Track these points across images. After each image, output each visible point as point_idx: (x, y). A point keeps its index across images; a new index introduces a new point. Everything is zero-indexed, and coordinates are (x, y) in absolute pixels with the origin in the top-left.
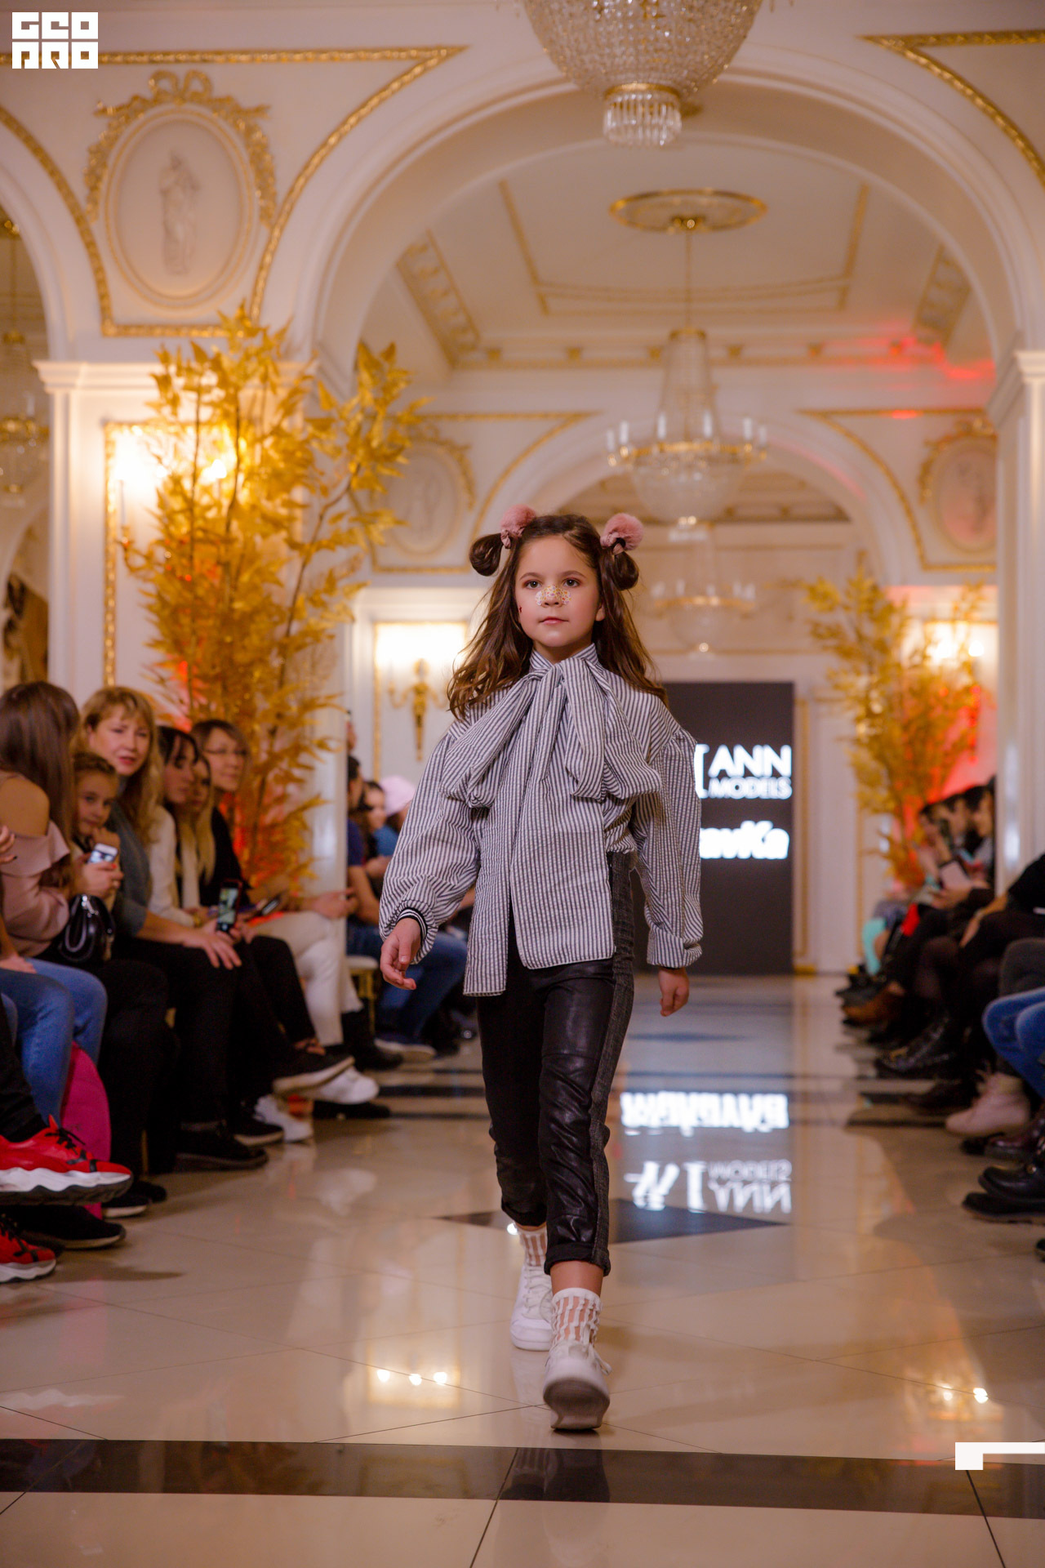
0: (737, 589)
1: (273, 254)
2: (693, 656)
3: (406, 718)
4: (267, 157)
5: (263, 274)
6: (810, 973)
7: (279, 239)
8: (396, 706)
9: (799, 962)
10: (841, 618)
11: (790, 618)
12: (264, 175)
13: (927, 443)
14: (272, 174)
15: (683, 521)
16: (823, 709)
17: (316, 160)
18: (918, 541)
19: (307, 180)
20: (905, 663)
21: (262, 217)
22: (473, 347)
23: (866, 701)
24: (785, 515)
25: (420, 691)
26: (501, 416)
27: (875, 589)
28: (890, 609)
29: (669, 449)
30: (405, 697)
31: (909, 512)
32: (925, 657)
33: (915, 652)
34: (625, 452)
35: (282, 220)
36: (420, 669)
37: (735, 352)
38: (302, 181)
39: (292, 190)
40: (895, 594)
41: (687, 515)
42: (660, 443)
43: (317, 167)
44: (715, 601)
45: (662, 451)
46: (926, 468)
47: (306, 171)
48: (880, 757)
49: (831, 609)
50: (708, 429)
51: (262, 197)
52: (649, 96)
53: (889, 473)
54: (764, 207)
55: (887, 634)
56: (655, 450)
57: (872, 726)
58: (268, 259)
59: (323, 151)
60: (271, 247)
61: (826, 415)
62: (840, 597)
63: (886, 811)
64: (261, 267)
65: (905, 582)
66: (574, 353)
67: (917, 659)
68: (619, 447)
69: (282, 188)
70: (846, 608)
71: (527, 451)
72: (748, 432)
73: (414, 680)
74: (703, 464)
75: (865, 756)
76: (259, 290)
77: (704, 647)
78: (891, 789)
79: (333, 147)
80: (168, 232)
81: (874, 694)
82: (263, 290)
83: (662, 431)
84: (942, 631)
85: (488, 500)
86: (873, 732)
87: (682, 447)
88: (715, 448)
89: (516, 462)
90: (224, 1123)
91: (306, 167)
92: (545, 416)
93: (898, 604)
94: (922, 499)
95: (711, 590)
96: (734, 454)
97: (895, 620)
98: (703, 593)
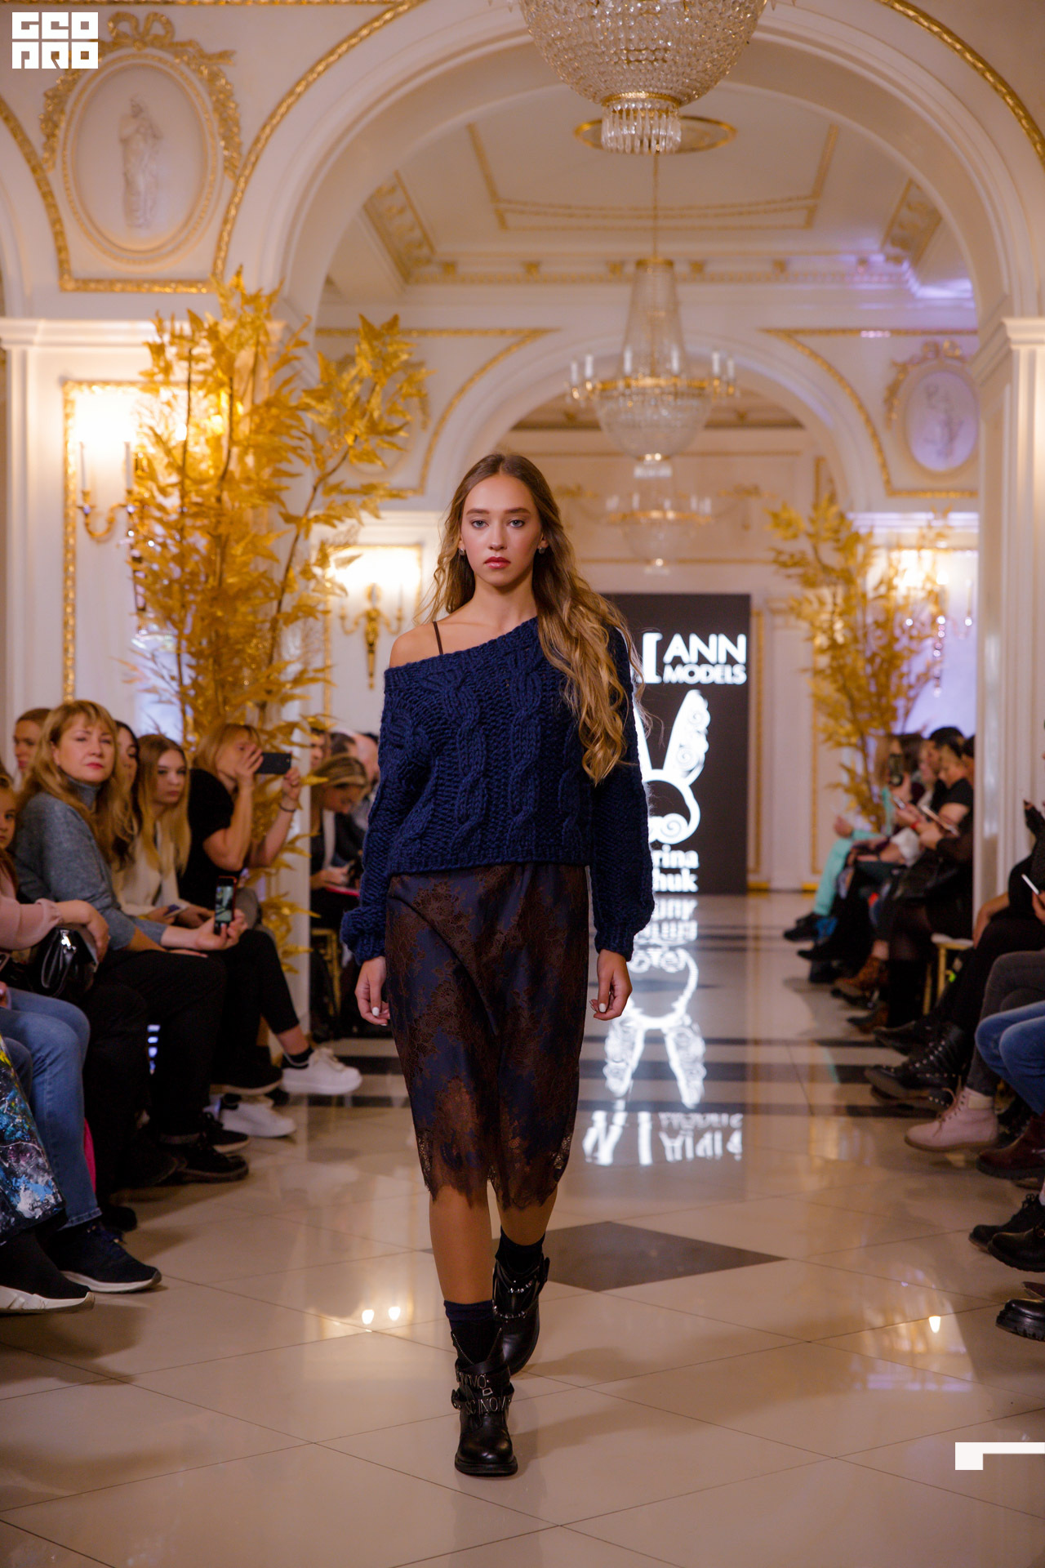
0: (693, 503)
1: (238, 207)
2: (648, 570)
3: (358, 645)
4: (232, 105)
5: (229, 227)
6: (764, 891)
7: (243, 192)
8: (347, 633)
9: (752, 879)
10: (804, 545)
11: (746, 527)
12: (229, 125)
13: (894, 364)
14: (237, 124)
15: (648, 457)
16: (779, 620)
17: (283, 109)
18: (884, 466)
19: (272, 130)
20: (871, 594)
21: (226, 168)
22: (428, 261)
23: (830, 631)
24: (742, 421)
25: (372, 617)
26: (457, 332)
27: (842, 517)
28: (856, 538)
29: (633, 383)
30: (357, 623)
31: (875, 435)
32: (891, 587)
33: (881, 582)
34: (589, 386)
35: (247, 172)
36: (372, 594)
37: (698, 267)
38: (268, 130)
39: (257, 140)
40: (861, 521)
41: (653, 452)
42: (626, 377)
43: (283, 116)
44: (671, 515)
45: (628, 386)
46: (893, 390)
47: (272, 120)
48: (844, 689)
49: (795, 536)
50: (675, 365)
51: (226, 148)
52: (649, 106)
53: (854, 395)
54: (733, 130)
55: (852, 564)
56: (621, 384)
57: (833, 658)
58: (233, 212)
59: (289, 101)
60: (236, 200)
61: (790, 334)
62: (805, 525)
63: (850, 745)
64: (225, 221)
65: (869, 509)
66: (532, 267)
67: (883, 590)
68: (583, 381)
69: (247, 138)
70: (810, 535)
71: (483, 369)
72: (716, 368)
73: (367, 606)
74: (671, 398)
75: (828, 689)
76: (224, 247)
77: (659, 562)
78: (854, 721)
79: (300, 95)
80: (129, 183)
81: (839, 625)
82: (228, 244)
83: (628, 366)
84: (907, 558)
85: (443, 419)
86: (835, 664)
87: (649, 382)
88: (682, 383)
89: (471, 380)
90: (205, 1135)
91: (272, 116)
92: (503, 332)
93: (863, 531)
94: (888, 421)
95: (667, 504)
96: (702, 389)
97: (860, 550)
98: (660, 508)
